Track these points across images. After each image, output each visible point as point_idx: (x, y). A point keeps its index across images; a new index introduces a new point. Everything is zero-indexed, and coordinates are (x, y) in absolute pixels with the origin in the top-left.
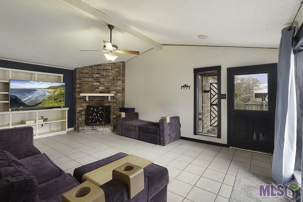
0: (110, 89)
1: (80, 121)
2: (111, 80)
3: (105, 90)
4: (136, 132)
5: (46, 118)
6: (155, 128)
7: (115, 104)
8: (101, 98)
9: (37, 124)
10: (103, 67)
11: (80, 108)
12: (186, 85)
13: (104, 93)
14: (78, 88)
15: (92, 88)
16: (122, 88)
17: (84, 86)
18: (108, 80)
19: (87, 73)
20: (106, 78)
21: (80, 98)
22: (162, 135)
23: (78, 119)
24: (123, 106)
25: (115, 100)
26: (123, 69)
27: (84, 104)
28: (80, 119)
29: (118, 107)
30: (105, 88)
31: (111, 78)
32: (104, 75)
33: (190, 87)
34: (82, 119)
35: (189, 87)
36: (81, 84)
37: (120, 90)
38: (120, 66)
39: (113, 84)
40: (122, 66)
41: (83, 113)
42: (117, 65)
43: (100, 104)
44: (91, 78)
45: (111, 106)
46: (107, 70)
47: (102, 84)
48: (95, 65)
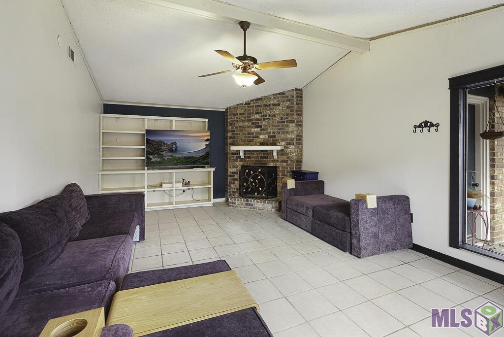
0: (277, 138)
1: (232, 188)
2: (278, 122)
3: (268, 141)
4: (309, 218)
5: (189, 182)
6: (341, 215)
7: (285, 164)
8: (262, 153)
9: (174, 189)
10: (265, 103)
11: (233, 168)
12: (426, 123)
13: (267, 144)
14: (230, 138)
15: (249, 137)
16: (298, 136)
17: (237, 134)
18: (273, 122)
19: (242, 114)
20: (270, 119)
21: (233, 154)
22: (356, 233)
23: (230, 186)
24: (298, 168)
25: (285, 158)
26: (298, 102)
27: (237, 163)
28: (233, 186)
29: (289, 170)
30: (268, 136)
31: (278, 119)
32: (266, 115)
33: (437, 127)
34: (235, 186)
35: (437, 125)
36: (234, 131)
37: (293, 139)
38: (293, 97)
39: (280, 129)
40: (297, 97)
41: (237, 176)
42: (287, 96)
43: (261, 164)
44: (248, 121)
45: (279, 167)
46: (272, 107)
47: (264, 130)
48: (253, 100)
